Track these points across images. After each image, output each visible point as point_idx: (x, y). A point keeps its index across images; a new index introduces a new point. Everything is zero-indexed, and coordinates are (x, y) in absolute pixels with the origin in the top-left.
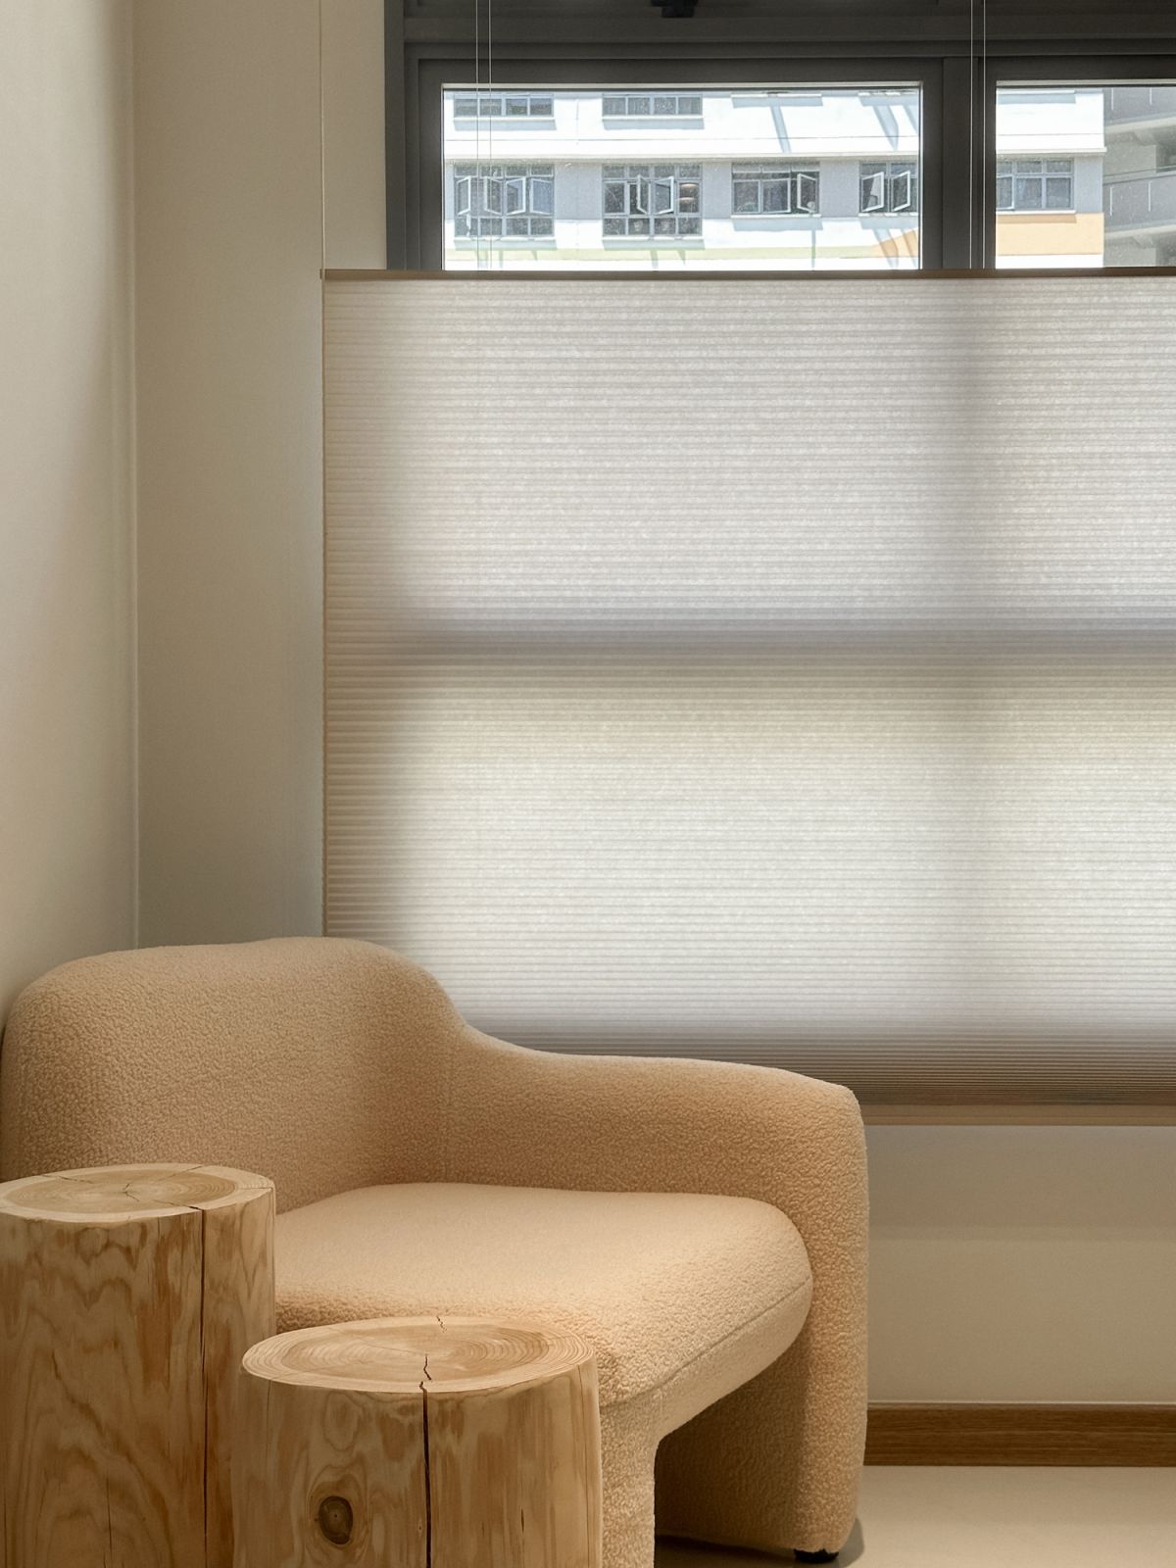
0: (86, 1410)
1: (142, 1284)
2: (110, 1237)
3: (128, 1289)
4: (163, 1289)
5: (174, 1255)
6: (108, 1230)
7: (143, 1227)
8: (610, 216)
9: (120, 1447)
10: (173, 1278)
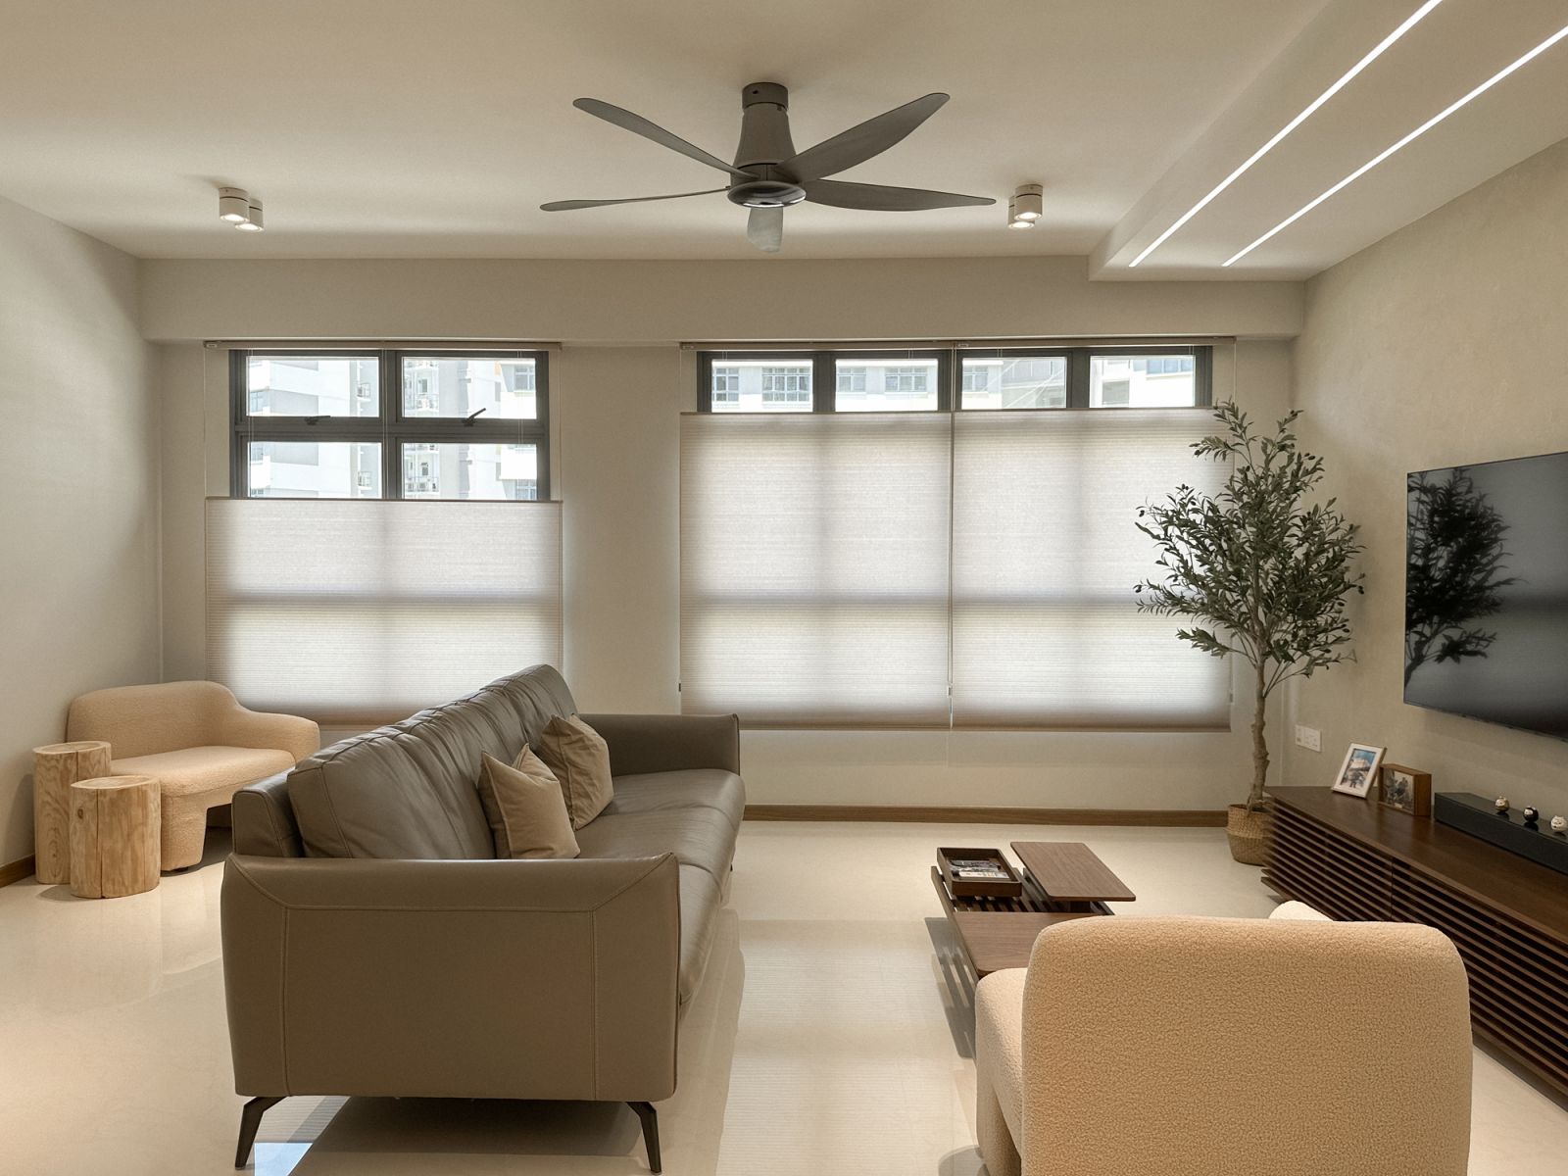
0: (49, 793)
1: (60, 766)
2: (52, 757)
3: (57, 768)
4: (66, 768)
5: (69, 761)
6: (53, 756)
7: (61, 755)
8: (765, 392)
9: (57, 801)
10: (69, 766)
